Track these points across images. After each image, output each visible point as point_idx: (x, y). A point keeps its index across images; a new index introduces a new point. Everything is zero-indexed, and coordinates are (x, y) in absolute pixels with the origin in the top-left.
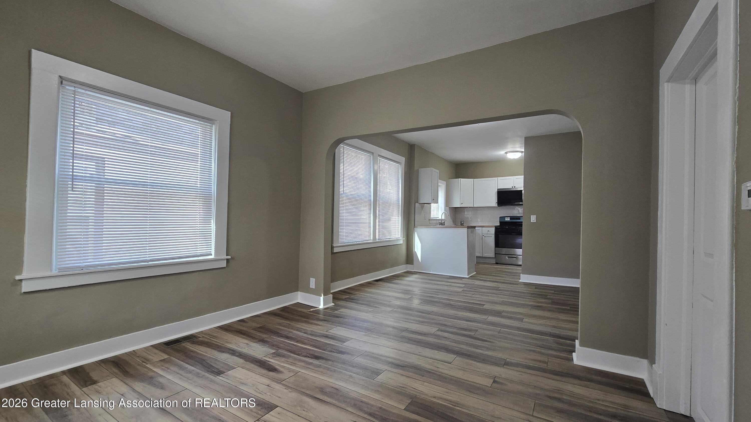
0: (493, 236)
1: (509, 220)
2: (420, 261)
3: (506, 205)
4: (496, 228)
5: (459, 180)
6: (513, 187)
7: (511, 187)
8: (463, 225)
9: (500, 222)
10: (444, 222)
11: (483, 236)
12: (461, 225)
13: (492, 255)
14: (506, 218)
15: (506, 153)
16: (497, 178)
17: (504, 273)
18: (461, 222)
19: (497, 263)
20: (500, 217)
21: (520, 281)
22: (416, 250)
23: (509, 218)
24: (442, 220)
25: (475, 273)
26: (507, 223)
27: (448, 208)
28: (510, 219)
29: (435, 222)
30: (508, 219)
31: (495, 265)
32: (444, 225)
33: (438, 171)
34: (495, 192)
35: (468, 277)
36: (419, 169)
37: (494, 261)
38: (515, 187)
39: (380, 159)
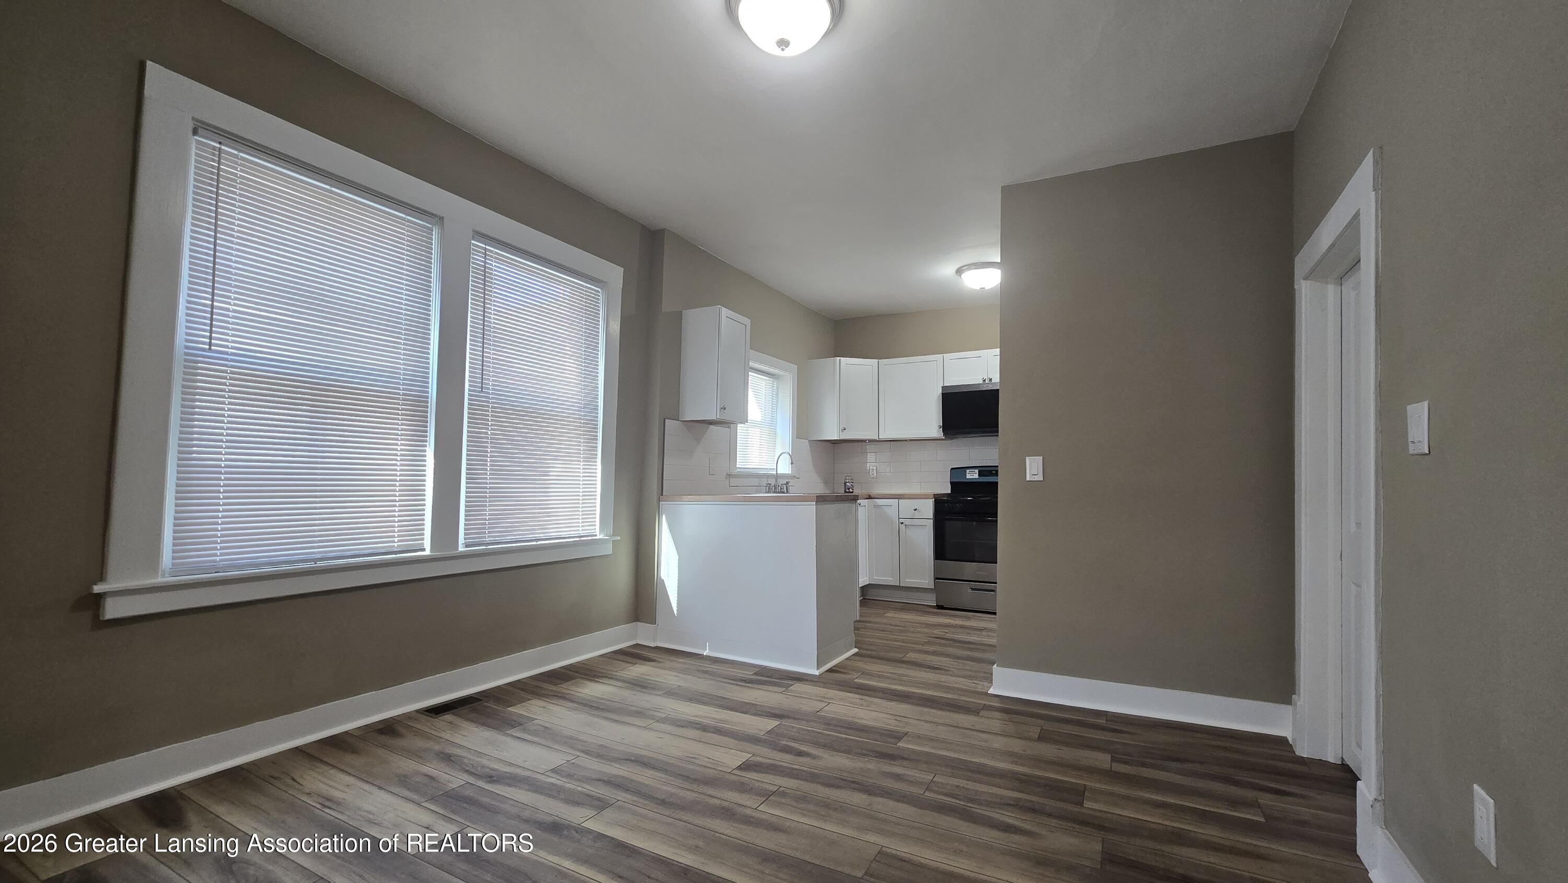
0: (930, 523)
1: (976, 476)
2: (675, 612)
3: (970, 433)
4: (939, 502)
5: (835, 362)
6: (987, 381)
7: (981, 382)
8: (850, 492)
9: (951, 482)
10: (787, 483)
11: (902, 523)
12: (846, 492)
13: (927, 581)
14: (968, 471)
15: (959, 271)
16: (942, 355)
17: (951, 650)
18: (845, 483)
19: (940, 607)
20: (952, 469)
21: (991, 691)
22: (663, 575)
23: (977, 471)
24: (777, 477)
25: (856, 650)
26: (972, 484)
27: (807, 441)
28: (979, 476)
29: (755, 482)
30: (973, 475)
31: (934, 614)
32: (787, 492)
33: (747, 321)
34: (936, 397)
35: (817, 673)
36: (683, 311)
37: (931, 600)
38: (991, 380)
39: (485, 249)
